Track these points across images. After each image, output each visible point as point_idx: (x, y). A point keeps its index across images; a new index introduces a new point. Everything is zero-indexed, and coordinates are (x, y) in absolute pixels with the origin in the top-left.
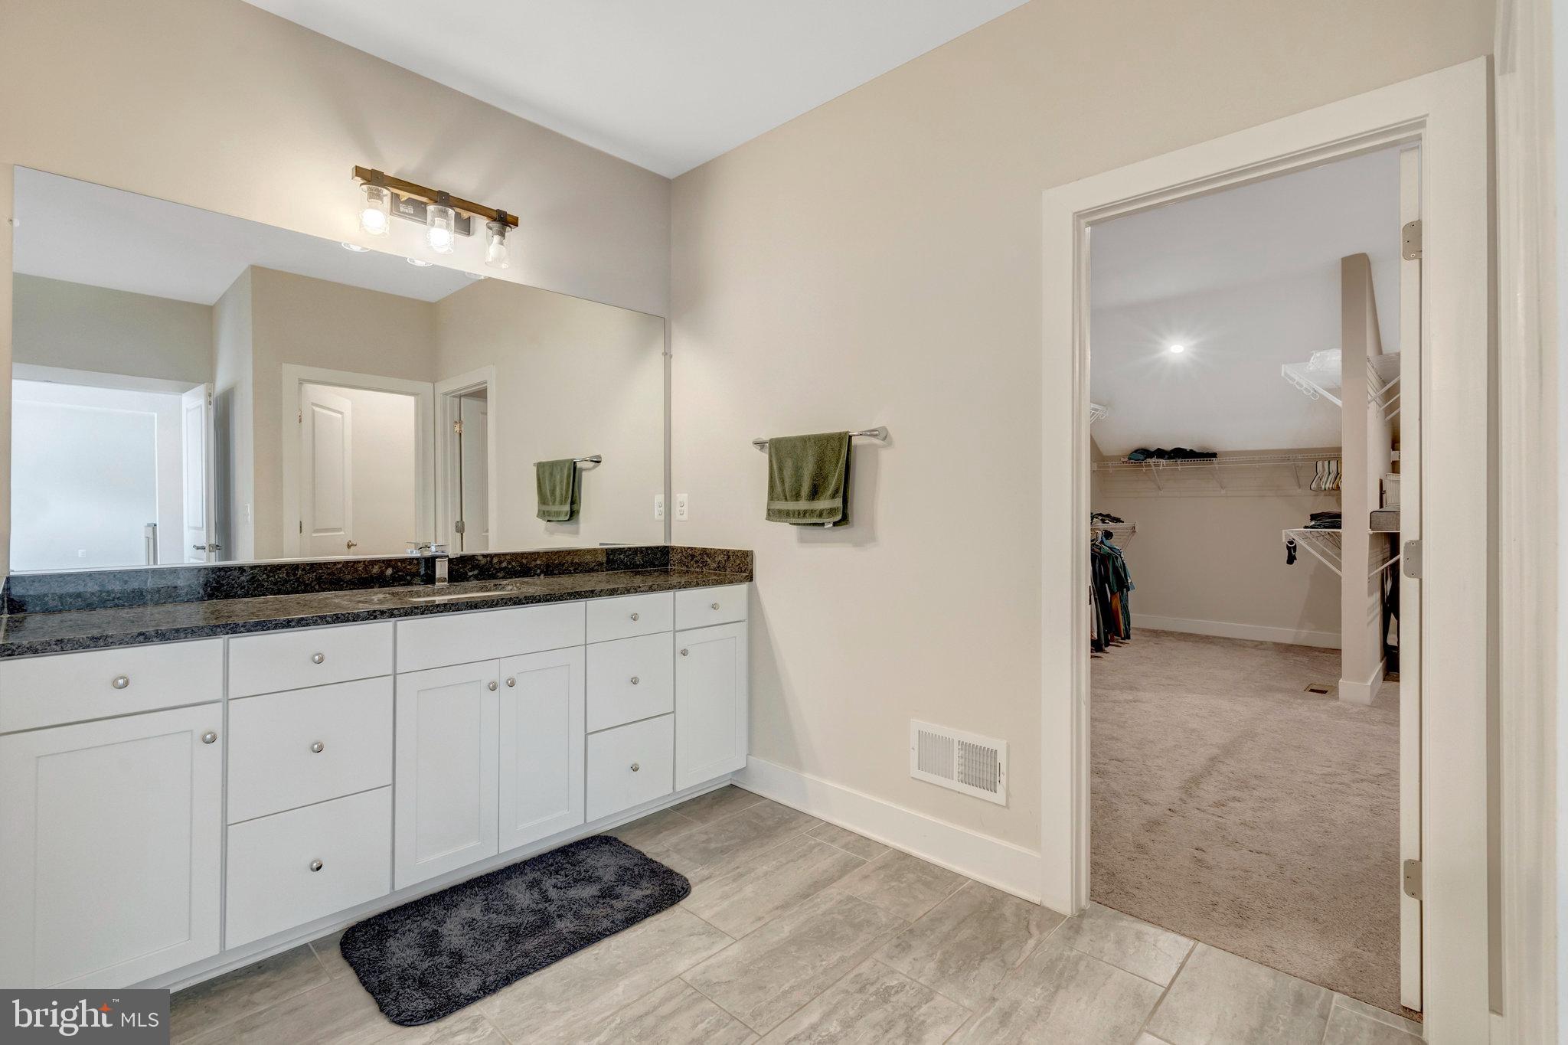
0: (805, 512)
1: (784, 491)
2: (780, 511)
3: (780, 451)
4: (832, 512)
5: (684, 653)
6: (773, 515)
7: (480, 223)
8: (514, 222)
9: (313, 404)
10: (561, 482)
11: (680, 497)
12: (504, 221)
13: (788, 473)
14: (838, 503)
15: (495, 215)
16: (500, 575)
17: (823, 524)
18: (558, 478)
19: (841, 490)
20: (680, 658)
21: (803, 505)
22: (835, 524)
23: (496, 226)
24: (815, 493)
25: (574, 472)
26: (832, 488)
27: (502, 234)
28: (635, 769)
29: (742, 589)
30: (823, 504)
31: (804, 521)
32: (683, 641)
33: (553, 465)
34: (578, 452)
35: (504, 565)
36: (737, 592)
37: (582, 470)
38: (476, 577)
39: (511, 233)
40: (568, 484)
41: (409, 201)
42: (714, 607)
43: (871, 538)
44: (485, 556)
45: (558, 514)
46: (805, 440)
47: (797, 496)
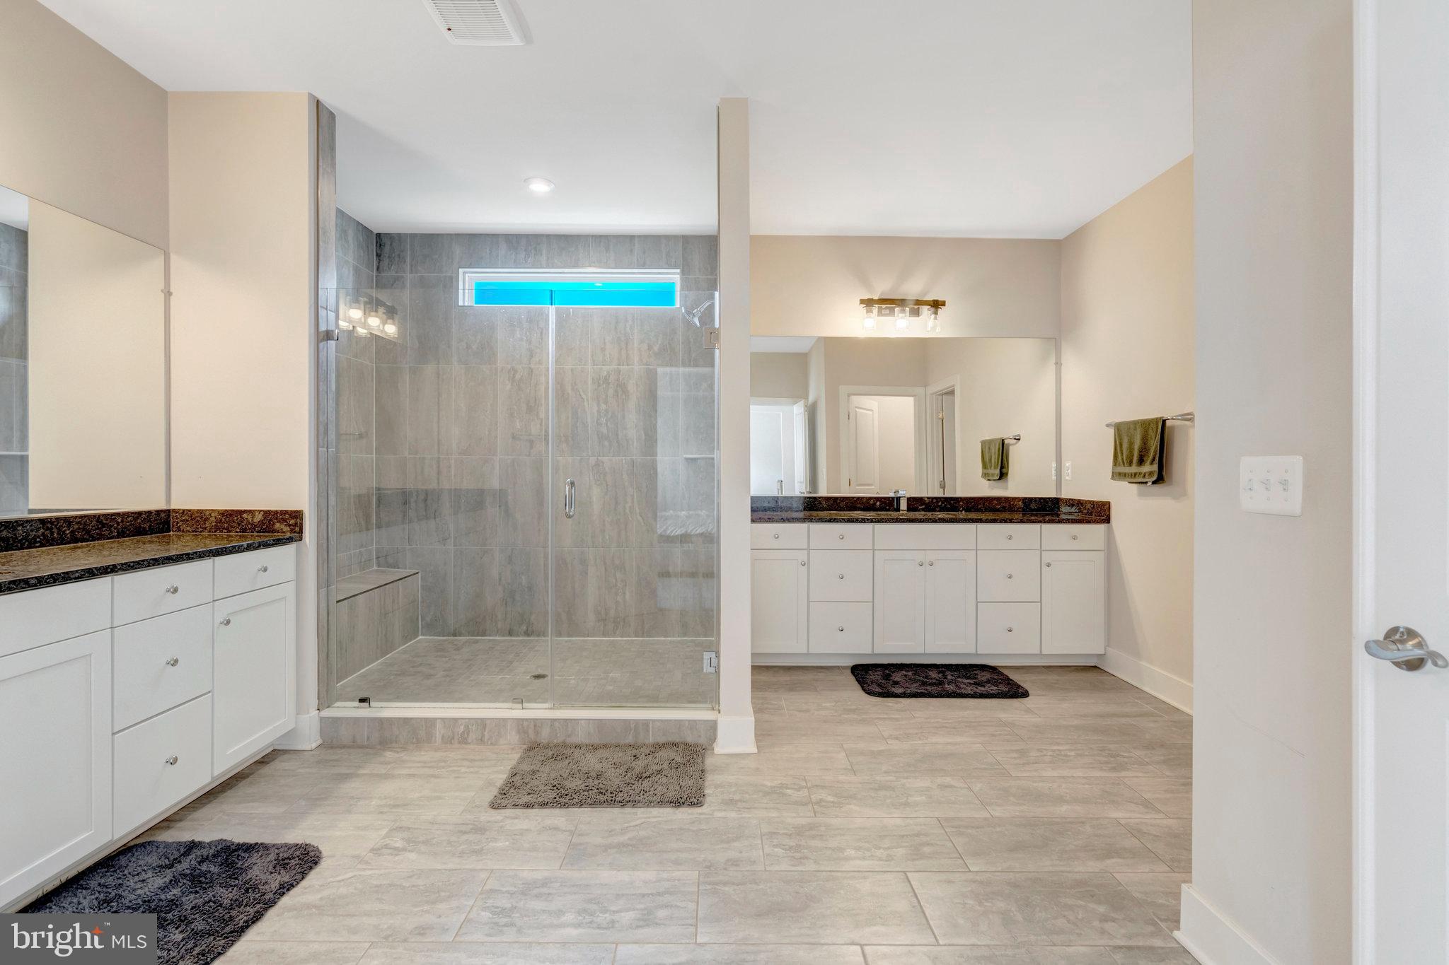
0: (1135, 474)
1: (1123, 459)
2: (1120, 474)
3: (1121, 431)
4: (1151, 473)
5: (1048, 565)
6: (1117, 476)
7: (925, 310)
8: (943, 304)
9: (856, 407)
10: (995, 454)
11: (1067, 464)
12: (936, 305)
13: (1125, 446)
14: (1155, 467)
15: (932, 303)
16: (937, 509)
17: (1146, 483)
18: (993, 451)
19: (1157, 459)
20: (1045, 568)
21: (1134, 469)
22: (1154, 483)
23: (933, 309)
24: (1141, 461)
25: (1003, 447)
26: (1151, 457)
28: (1010, 631)
29: (1101, 528)
30: (1146, 468)
31: (1132, 480)
32: (1047, 557)
33: (990, 442)
34: (1007, 434)
35: (940, 504)
36: (1098, 529)
37: (1009, 445)
38: (923, 510)
39: (941, 311)
40: (999, 455)
41: (886, 308)
42: (1075, 538)
43: (1182, 494)
44: (928, 498)
45: (993, 475)
46: (1135, 423)
47: (1130, 464)
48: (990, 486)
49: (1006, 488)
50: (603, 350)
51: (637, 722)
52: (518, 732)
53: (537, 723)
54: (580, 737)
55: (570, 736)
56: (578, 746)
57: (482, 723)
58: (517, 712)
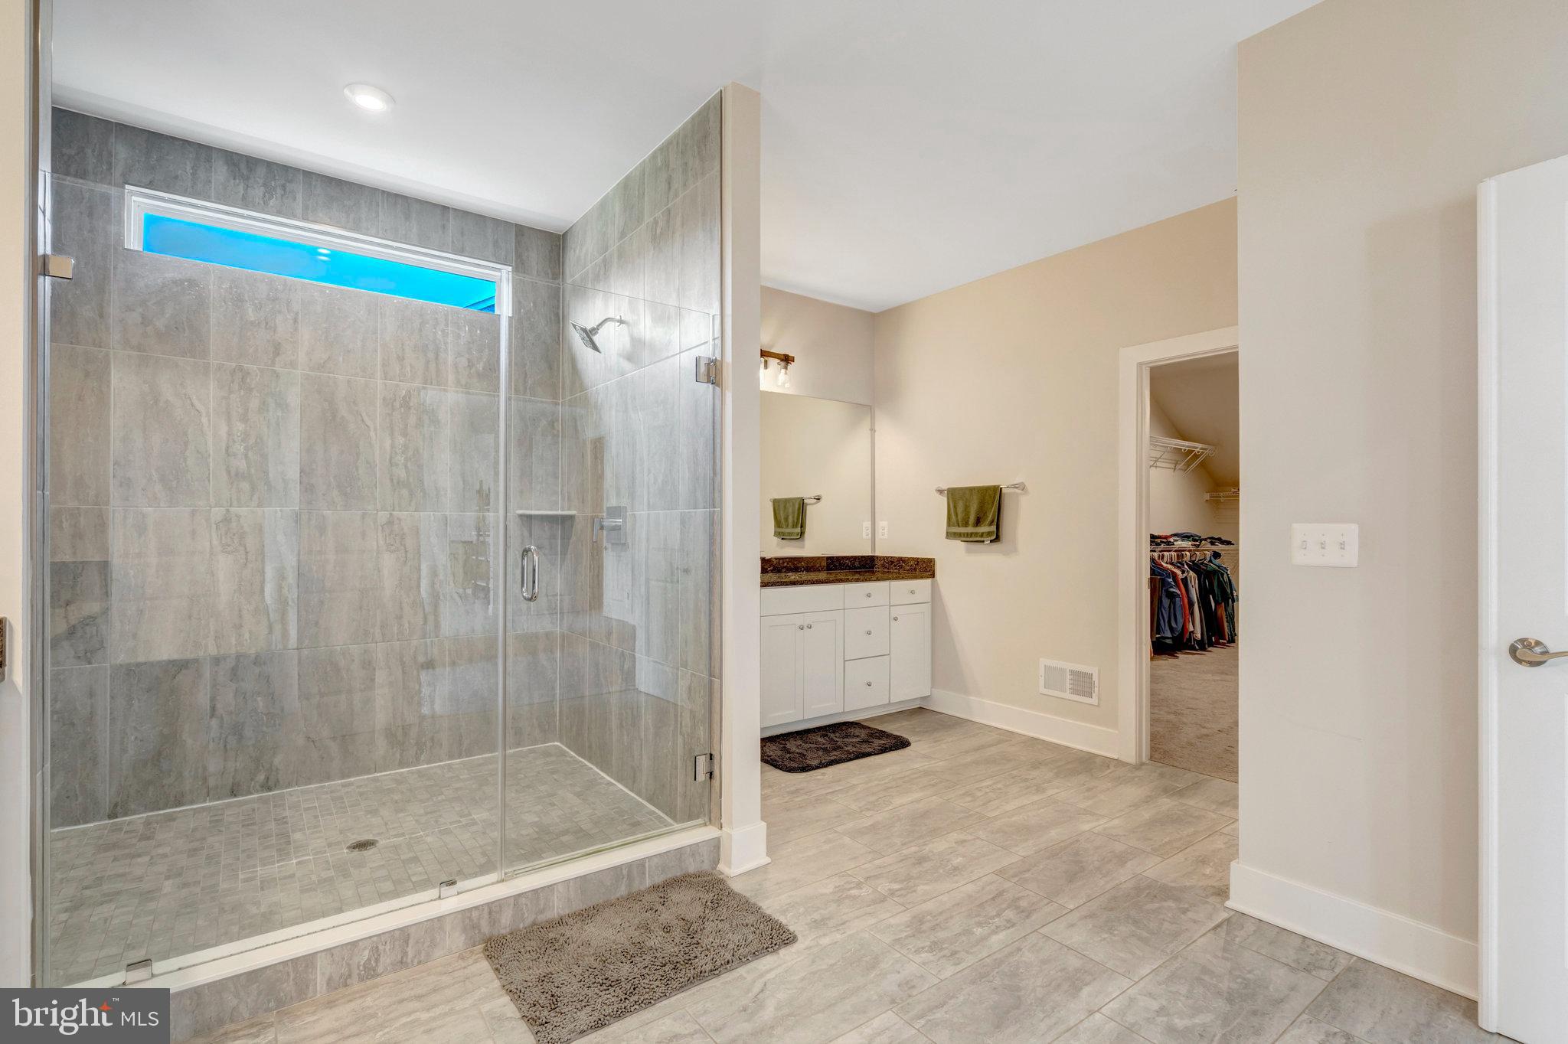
0: (972, 534)
1: (957, 521)
2: (955, 533)
3: (956, 497)
4: (989, 534)
5: (896, 619)
6: (950, 535)
7: (774, 362)
8: (794, 360)
10: (793, 513)
11: (882, 524)
12: (787, 359)
13: (960, 509)
14: (993, 528)
15: (783, 357)
16: (783, 570)
17: (983, 541)
18: (790, 510)
19: (996, 520)
20: (893, 623)
21: (970, 529)
22: (991, 541)
23: (783, 364)
24: (978, 522)
25: (801, 506)
26: (989, 519)
27: (786, 368)
28: (869, 685)
29: (929, 581)
30: (984, 529)
31: (968, 539)
32: (895, 612)
33: (786, 501)
34: (806, 492)
35: (785, 564)
36: (922, 585)
37: (807, 504)
38: (772, 571)
39: (789, 367)
40: (798, 514)
42: (912, 592)
43: (1014, 550)
44: (776, 559)
45: (790, 534)
46: (971, 490)
47: (966, 524)
48: (778, 545)
49: (803, 547)
50: (401, 359)
51: (629, 865)
52: (464, 930)
53: (493, 909)
54: (557, 908)
55: (542, 912)
56: (561, 922)
57: (403, 935)
58: (452, 902)
